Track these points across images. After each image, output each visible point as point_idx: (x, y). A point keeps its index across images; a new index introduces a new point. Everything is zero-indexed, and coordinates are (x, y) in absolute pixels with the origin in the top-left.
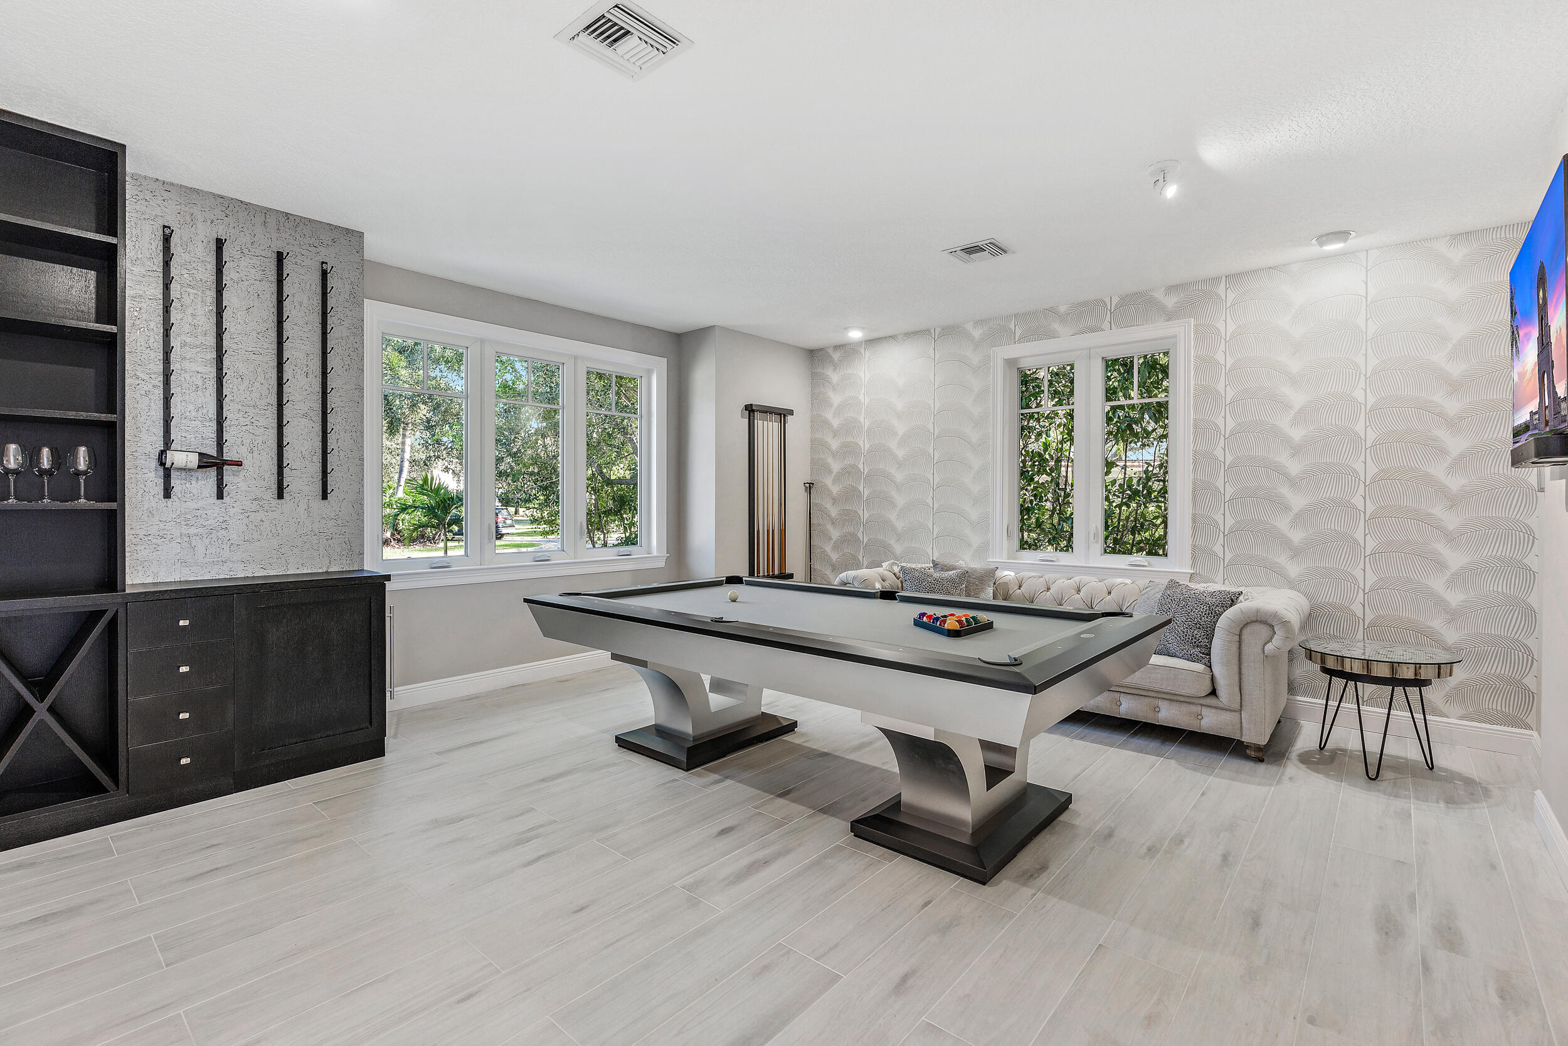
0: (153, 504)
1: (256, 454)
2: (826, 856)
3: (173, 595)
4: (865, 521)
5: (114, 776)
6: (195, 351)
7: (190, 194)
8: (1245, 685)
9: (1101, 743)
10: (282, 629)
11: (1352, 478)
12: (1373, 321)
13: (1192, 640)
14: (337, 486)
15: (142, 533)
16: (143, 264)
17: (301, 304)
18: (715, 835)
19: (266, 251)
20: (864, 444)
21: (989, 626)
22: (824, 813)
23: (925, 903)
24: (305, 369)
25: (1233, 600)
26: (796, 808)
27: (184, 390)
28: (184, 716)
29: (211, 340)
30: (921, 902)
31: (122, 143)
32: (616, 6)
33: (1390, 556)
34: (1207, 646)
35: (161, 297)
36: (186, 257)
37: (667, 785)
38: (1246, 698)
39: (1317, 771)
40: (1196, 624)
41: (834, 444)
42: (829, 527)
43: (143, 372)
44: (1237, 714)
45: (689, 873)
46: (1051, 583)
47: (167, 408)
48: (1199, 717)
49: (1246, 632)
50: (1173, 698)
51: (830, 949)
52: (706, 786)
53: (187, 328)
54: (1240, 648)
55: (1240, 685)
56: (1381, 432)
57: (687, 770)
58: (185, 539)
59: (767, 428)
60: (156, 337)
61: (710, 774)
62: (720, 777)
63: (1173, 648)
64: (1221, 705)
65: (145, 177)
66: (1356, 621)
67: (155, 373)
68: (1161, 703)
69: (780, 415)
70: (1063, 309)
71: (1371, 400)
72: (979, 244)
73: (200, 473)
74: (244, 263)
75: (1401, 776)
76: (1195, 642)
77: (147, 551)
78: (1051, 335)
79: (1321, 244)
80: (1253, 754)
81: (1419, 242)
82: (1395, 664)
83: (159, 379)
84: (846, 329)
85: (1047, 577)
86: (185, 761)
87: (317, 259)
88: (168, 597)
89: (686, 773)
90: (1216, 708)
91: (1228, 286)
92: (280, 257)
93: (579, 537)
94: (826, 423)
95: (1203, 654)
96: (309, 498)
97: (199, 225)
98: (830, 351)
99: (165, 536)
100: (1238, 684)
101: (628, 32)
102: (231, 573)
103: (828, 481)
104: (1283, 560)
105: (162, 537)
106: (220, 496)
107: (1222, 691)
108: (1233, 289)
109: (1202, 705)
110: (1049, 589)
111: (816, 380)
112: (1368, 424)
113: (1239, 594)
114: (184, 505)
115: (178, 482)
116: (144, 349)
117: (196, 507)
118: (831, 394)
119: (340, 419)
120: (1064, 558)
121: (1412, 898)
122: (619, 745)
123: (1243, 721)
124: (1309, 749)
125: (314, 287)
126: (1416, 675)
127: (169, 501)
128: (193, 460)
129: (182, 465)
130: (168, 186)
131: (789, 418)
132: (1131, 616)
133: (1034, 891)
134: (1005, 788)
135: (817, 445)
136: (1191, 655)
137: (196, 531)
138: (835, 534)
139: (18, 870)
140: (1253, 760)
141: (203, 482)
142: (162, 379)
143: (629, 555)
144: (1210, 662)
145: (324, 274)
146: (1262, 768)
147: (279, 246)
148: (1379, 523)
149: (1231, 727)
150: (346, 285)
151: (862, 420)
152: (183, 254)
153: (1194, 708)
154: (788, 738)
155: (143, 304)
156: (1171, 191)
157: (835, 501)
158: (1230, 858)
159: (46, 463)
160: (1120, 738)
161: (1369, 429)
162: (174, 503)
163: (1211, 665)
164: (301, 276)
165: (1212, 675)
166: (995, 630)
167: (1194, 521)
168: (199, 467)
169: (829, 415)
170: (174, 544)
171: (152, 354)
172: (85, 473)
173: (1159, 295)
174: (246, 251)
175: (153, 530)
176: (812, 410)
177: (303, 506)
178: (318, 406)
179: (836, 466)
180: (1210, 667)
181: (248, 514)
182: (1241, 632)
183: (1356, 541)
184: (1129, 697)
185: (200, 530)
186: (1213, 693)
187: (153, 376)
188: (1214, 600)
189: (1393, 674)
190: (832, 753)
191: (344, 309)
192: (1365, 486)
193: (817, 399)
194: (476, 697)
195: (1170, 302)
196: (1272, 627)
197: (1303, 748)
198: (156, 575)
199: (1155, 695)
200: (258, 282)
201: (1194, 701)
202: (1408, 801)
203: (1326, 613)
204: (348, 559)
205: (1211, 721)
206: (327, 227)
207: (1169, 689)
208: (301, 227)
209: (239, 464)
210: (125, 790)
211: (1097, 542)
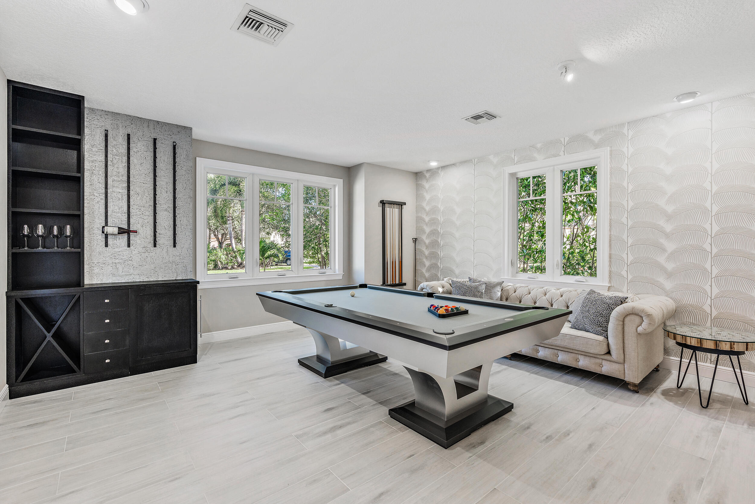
0: (101, 249)
1: (144, 228)
2: (372, 426)
3: (103, 289)
4: (441, 257)
5: (79, 367)
6: (118, 183)
7: (115, 115)
8: (626, 349)
9: (546, 376)
10: (150, 305)
11: (703, 233)
12: (716, 142)
13: (598, 323)
14: (180, 241)
15: (96, 262)
16: (97, 147)
17: (164, 161)
18: (323, 411)
19: (149, 139)
20: (441, 219)
21: (466, 312)
22: (381, 404)
23: (410, 456)
24: (166, 190)
25: (623, 301)
26: (369, 400)
27: (113, 201)
28: (107, 341)
29: (125, 178)
30: (408, 454)
31: (83, 95)
32: (250, 11)
33: (727, 278)
34: (606, 326)
35: (104, 161)
36: (115, 143)
37: (313, 385)
38: (627, 356)
39: (670, 400)
40: (600, 314)
41: (427, 219)
42: (425, 260)
43: (96, 193)
44: (622, 366)
45: (301, 429)
46: (531, 290)
47: (106, 208)
48: (601, 366)
49: (627, 320)
50: (586, 354)
51: (351, 475)
52: (330, 386)
53: (115, 173)
54: (623, 328)
55: (624, 349)
56: (721, 207)
57: (325, 378)
58: (114, 265)
59: (392, 213)
60: (102, 178)
61: (335, 380)
62: (340, 382)
63: (587, 327)
64: (612, 360)
65: (97, 110)
66: (706, 315)
67: (101, 193)
68: (580, 357)
69: (399, 205)
70: (539, 146)
71: (715, 188)
72: (480, 114)
73: (120, 236)
74: (139, 144)
75: (724, 407)
76: (599, 324)
77: (98, 270)
78: (532, 159)
79: (679, 101)
80: (632, 388)
81: (744, 95)
82: (718, 342)
83: (103, 196)
84: (429, 161)
85: (529, 287)
86: (108, 361)
87: (171, 141)
88: (101, 290)
89: (324, 379)
90: (610, 361)
91: (629, 128)
92: (155, 140)
93: (300, 264)
94: (423, 209)
95: (604, 331)
96: (168, 246)
97: (120, 129)
98: (425, 173)
99: (106, 263)
100: (623, 349)
101: (262, 23)
102: (134, 280)
103: (424, 237)
104: (661, 279)
105: (104, 264)
106: (129, 246)
107: (613, 352)
108: (632, 130)
109: (602, 359)
110: (530, 293)
111: (418, 187)
112: (713, 202)
113: (626, 298)
114: (114, 250)
115: (111, 240)
116: (97, 183)
117: (119, 250)
118: (425, 194)
119: (181, 212)
120: (539, 277)
121: (701, 481)
122: (299, 364)
123: (625, 369)
124: (671, 387)
125: (170, 153)
126: (731, 348)
127: (107, 248)
128: (116, 230)
129: (111, 233)
130: (107, 113)
131: (404, 206)
132: (548, 309)
133: (471, 455)
134: (470, 398)
135: (419, 220)
136: (597, 331)
137: (119, 261)
138: (427, 263)
139: (35, 403)
140: (632, 391)
141: (122, 240)
142: (104, 196)
143: (325, 273)
144: (607, 335)
145: (174, 147)
146: (636, 396)
147: (154, 136)
148: (720, 259)
149: (618, 372)
150: (184, 152)
151: (440, 206)
152: (113, 142)
153: (598, 361)
154: (381, 365)
155: (97, 164)
156: (570, 77)
157: (427, 247)
158: (593, 447)
159: (55, 232)
160: (557, 374)
161: (714, 205)
162: (109, 249)
163: (608, 337)
164: (164, 149)
165: (608, 343)
166: (469, 315)
167: (610, 257)
168: (119, 233)
169: (424, 204)
170: (109, 267)
171: (100, 185)
172: (69, 236)
173: (590, 135)
174: (140, 139)
175: (101, 261)
176: (416, 202)
177: (165, 250)
178: (172, 206)
179: (427, 230)
180: (607, 338)
181: (141, 254)
182: (624, 319)
183: (706, 269)
184: (563, 352)
185: (121, 261)
186: (609, 353)
187: (101, 195)
188: (611, 301)
189: (717, 347)
190: (399, 373)
191: (183, 162)
192: (712, 238)
193: (419, 197)
194: (249, 338)
195: (596, 138)
196: (642, 317)
197: (667, 386)
198: (102, 280)
199: (577, 352)
200: (145, 152)
201: (598, 356)
202: (723, 422)
203: (688, 310)
204: (185, 274)
205: (607, 368)
206: (176, 126)
207: (583, 349)
208: (164, 127)
209: (136, 232)
210: (83, 372)
211: (558, 269)
